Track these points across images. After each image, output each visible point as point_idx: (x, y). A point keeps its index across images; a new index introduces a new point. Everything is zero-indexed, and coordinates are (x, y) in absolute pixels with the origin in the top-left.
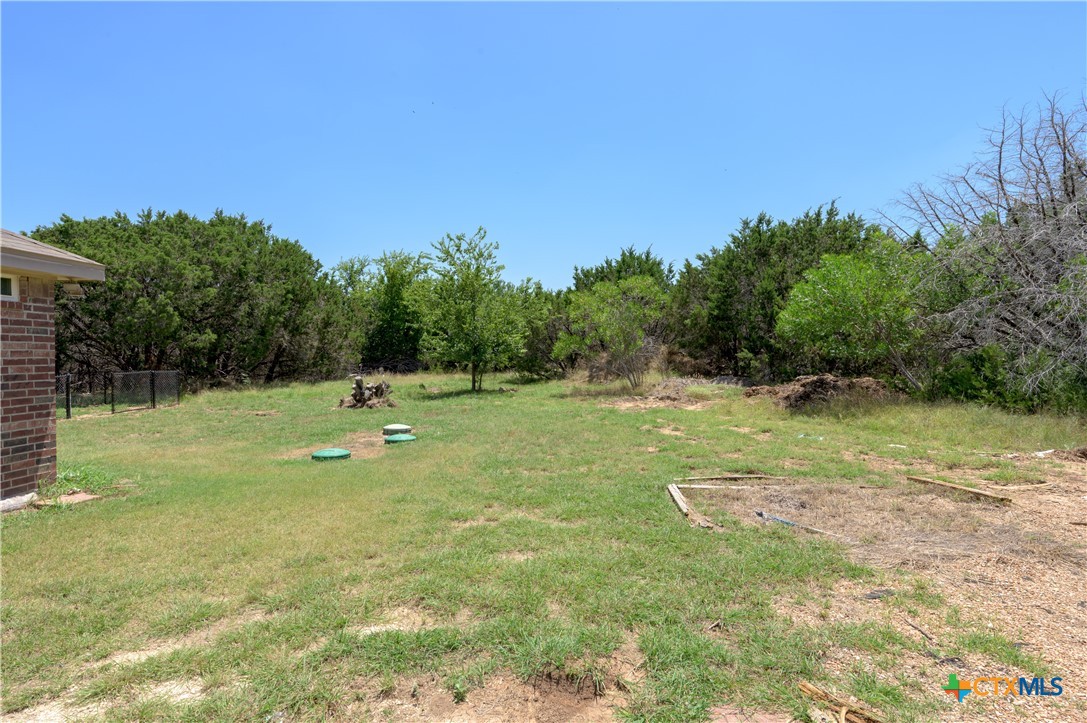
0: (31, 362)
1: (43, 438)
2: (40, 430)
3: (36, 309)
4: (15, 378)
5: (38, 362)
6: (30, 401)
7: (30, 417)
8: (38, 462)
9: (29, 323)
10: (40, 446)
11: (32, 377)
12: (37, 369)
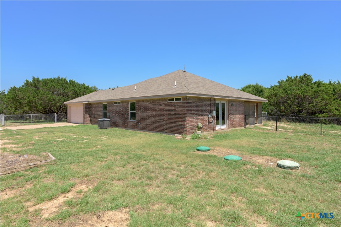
0: (183, 112)
1: (184, 126)
2: (184, 124)
3: (184, 102)
4: (181, 115)
5: (184, 112)
6: (182, 119)
7: (182, 122)
8: (184, 130)
9: (182, 105)
10: (184, 127)
11: (183, 115)
12: (184, 113)
